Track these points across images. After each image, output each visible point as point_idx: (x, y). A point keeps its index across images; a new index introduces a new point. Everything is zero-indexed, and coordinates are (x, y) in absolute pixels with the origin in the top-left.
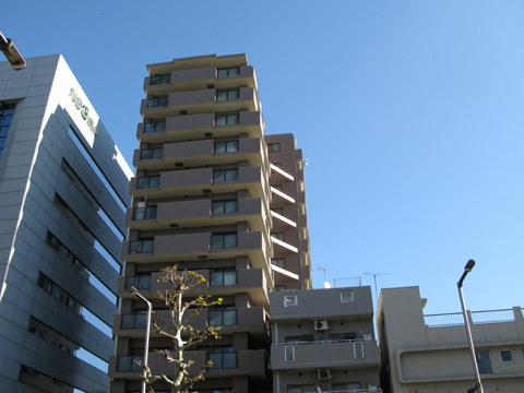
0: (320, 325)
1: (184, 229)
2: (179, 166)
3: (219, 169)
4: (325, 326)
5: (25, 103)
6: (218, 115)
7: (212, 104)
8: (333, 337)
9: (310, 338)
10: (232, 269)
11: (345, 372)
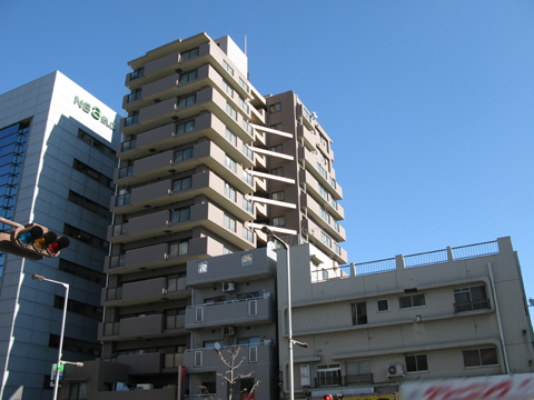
0: (226, 287)
1: (157, 208)
2: (153, 151)
3: (178, 149)
4: (231, 288)
5: (34, 121)
6: (180, 98)
7: (175, 88)
8: (239, 296)
9: (220, 299)
10: (185, 240)
11: (248, 328)
